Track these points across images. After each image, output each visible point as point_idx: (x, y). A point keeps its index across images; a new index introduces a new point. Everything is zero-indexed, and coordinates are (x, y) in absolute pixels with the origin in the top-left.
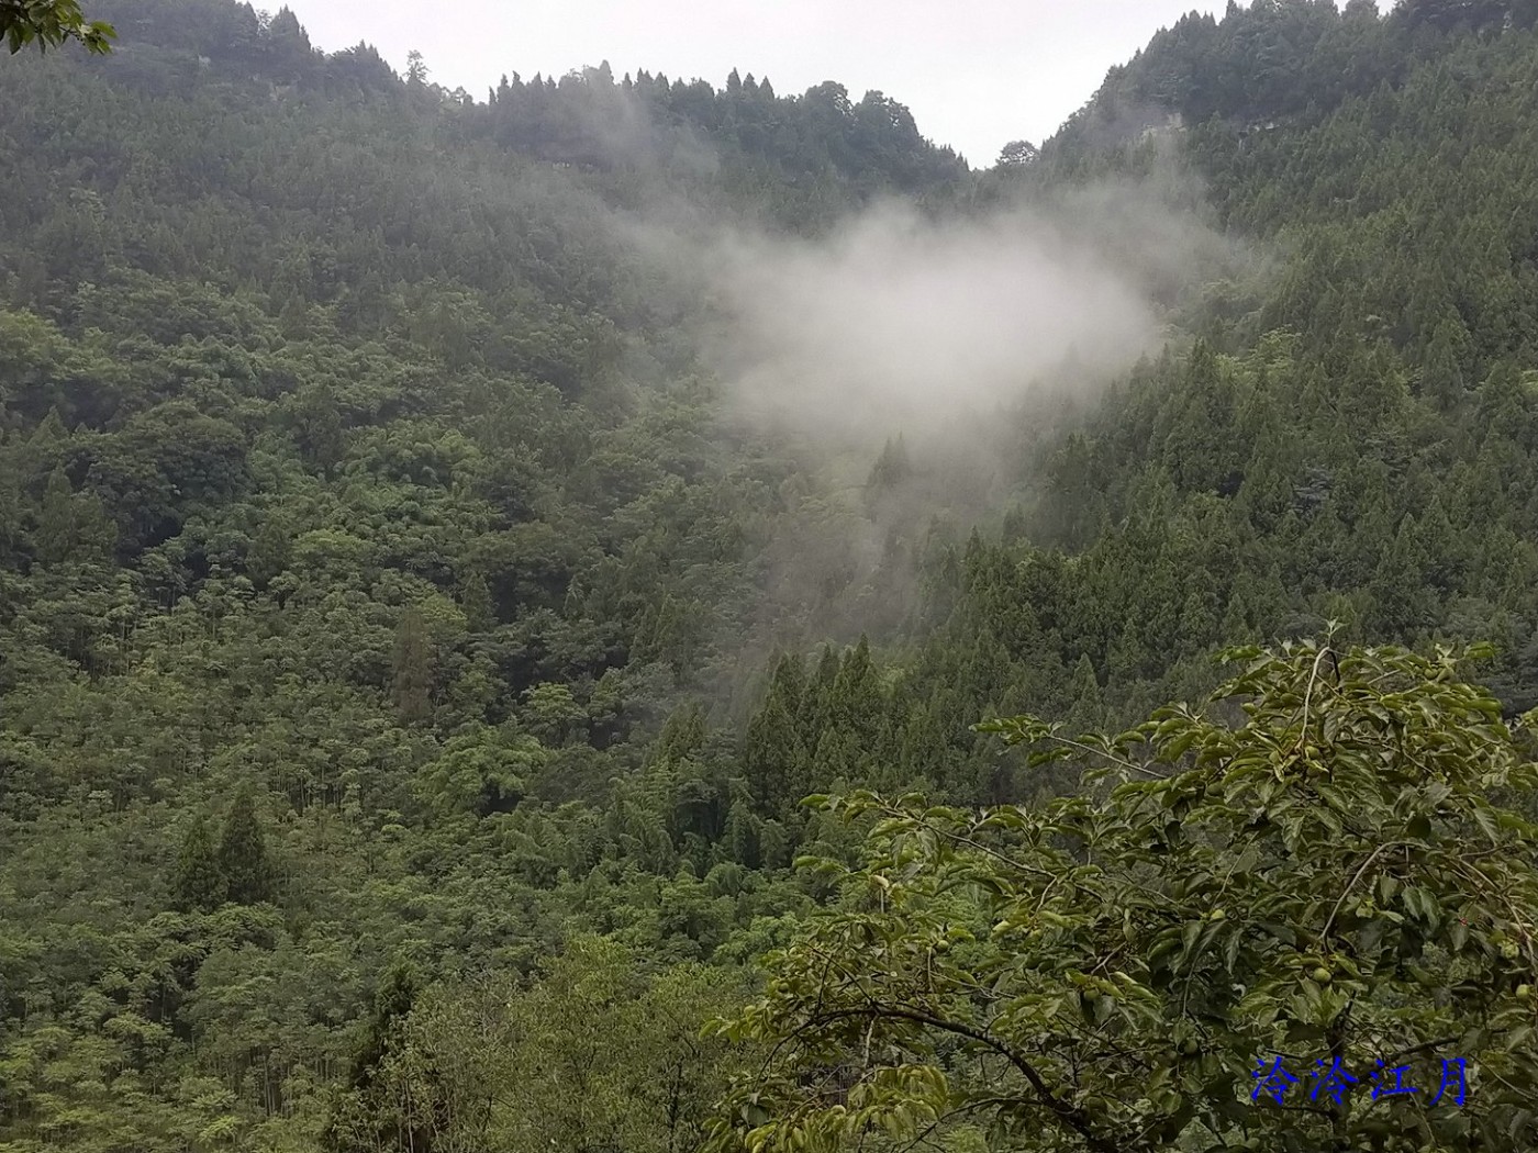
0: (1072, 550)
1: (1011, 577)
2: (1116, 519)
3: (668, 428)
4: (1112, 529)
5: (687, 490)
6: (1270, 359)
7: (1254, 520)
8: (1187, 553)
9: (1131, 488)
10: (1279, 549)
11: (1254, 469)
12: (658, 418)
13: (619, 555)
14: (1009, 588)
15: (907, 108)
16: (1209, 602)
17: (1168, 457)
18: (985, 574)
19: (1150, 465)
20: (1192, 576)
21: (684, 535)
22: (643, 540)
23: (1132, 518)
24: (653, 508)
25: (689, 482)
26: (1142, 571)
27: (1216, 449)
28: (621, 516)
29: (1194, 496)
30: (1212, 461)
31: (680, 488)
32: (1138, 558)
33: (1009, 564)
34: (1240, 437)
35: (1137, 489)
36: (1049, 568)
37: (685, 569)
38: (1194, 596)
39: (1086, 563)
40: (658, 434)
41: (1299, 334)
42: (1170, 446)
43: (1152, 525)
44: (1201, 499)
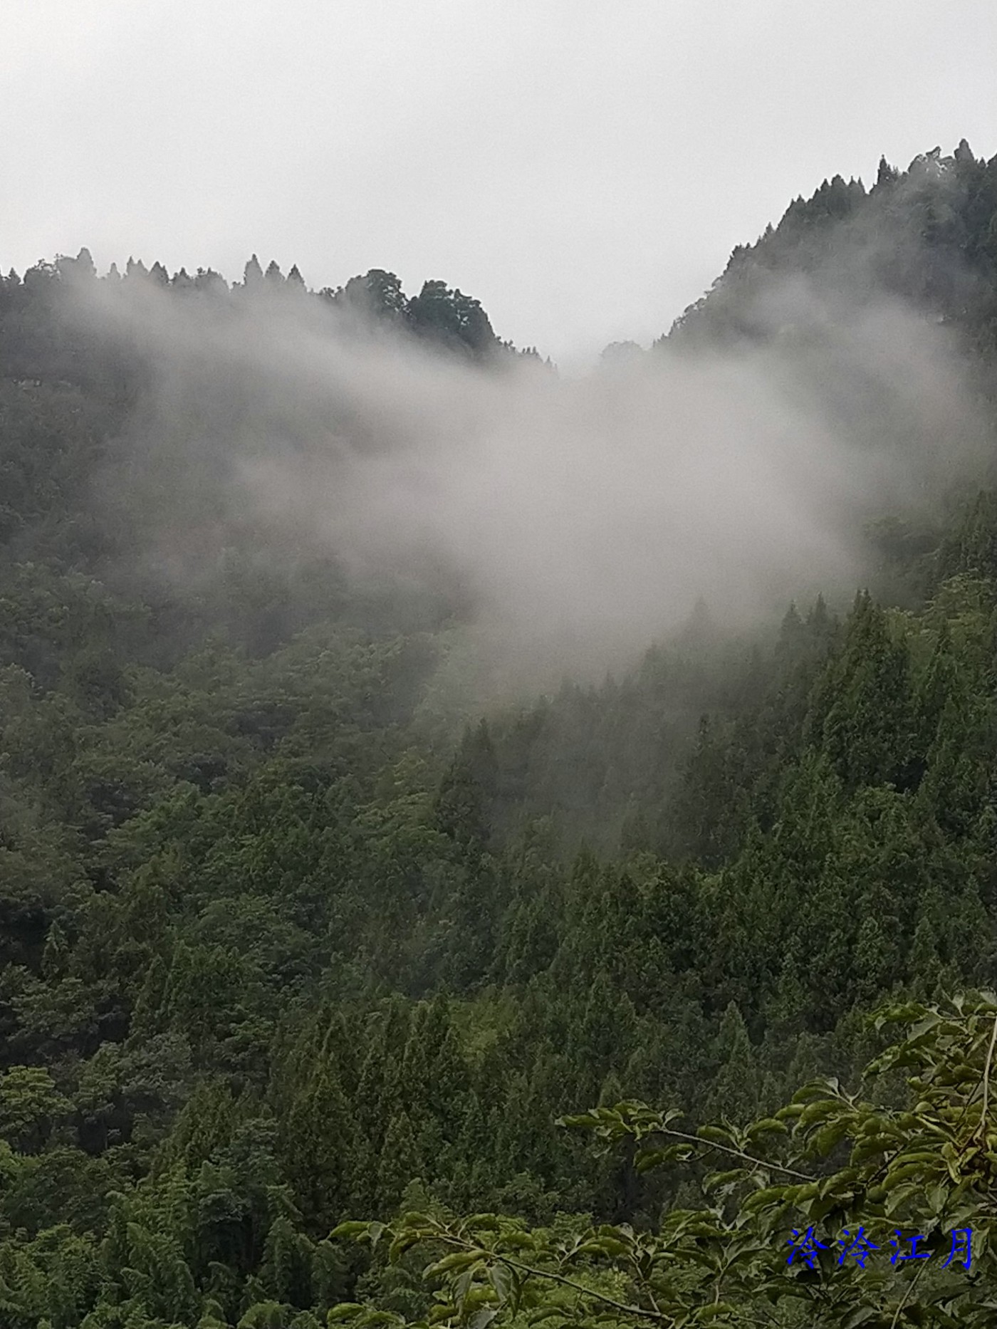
0: (711, 866)
1: (633, 904)
2: (766, 822)
3: (176, 720)
4: (761, 836)
5: (203, 801)
6: (952, 614)
7: (942, 821)
8: (857, 865)
9: (783, 785)
10: (975, 858)
11: (938, 755)
12: (163, 708)
13: (113, 889)
14: (632, 919)
15: (478, 303)
16: (889, 929)
17: (828, 742)
18: (599, 901)
19: (806, 752)
20: (866, 896)
21: (202, 861)
22: (146, 869)
23: (786, 822)
24: (159, 827)
25: (206, 791)
26: (802, 890)
27: (889, 729)
28: (117, 838)
29: (863, 792)
30: (886, 745)
31: (194, 798)
32: (796, 874)
33: (628, 885)
34: (921, 714)
35: (792, 784)
36: (682, 891)
37: (203, 906)
38: (869, 922)
39: (728, 883)
40: (163, 729)
41: (988, 581)
42: (830, 728)
43: (813, 829)
44: (873, 795)
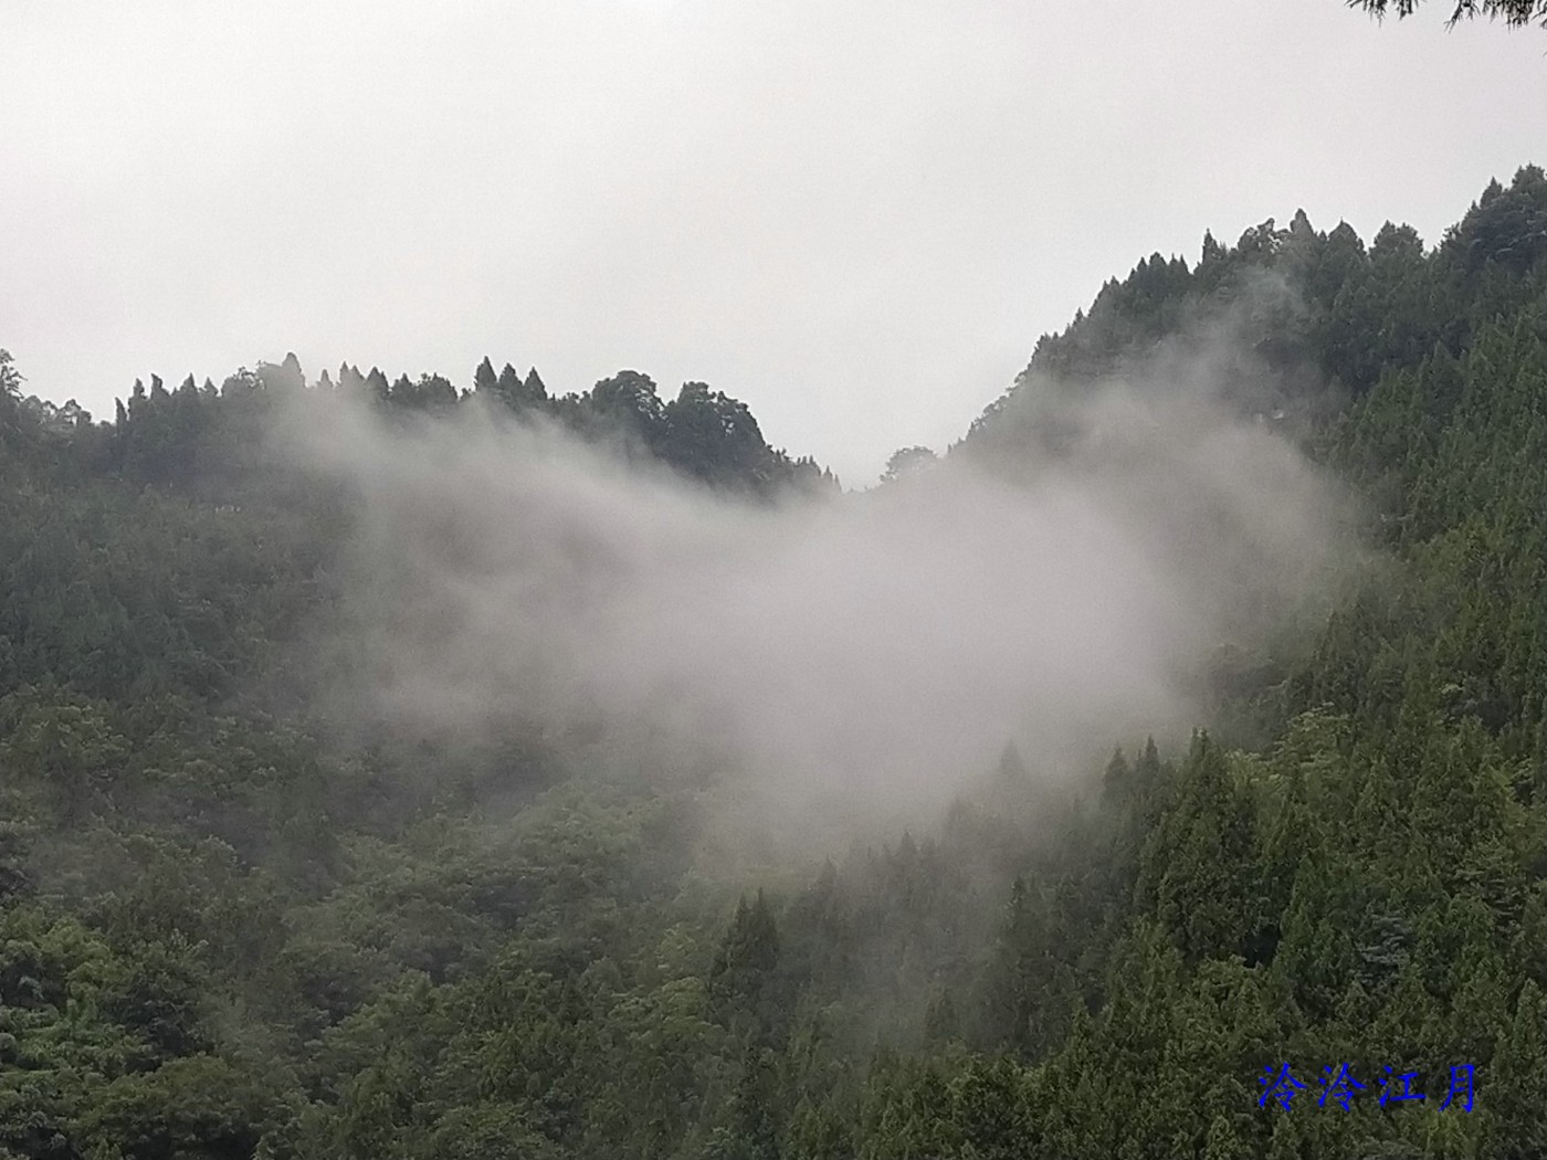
0: (1030, 1058)
1: (942, 1103)
2: (1094, 1003)
3: (402, 898)
4: (1090, 1023)
5: (435, 992)
6: (1305, 756)
7: (1300, 998)
8: (1204, 1056)
9: (1114, 959)
10: (1342, 1043)
11: (1294, 919)
12: (385, 883)
13: (332, 1099)
14: (939, 1122)
15: (745, 406)
16: (1243, 1129)
17: (1164, 909)
18: (900, 1102)
19: (1140, 922)
20: (1215, 1090)
21: (434, 1063)
22: (368, 1075)
23: (1119, 1005)
24: (384, 1023)
25: (439, 978)
26: (1139, 1086)
27: (1235, 892)
28: (335, 1039)
29: (1207, 966)
30: (1232, 912)
31: (425, 989)
32: (1131, 1065)
33: (934, 1083)
34: (1270, 875)
35: (1122, 961)
36: (998, 1087)
37: (437, 1116)
38: (1220, 1120)
39: (1052, 1077)
40: (389, 908)
41: (1346, 716)
42: (1167, 891)
43: (1150, 1013)
44: (1219, 972)
